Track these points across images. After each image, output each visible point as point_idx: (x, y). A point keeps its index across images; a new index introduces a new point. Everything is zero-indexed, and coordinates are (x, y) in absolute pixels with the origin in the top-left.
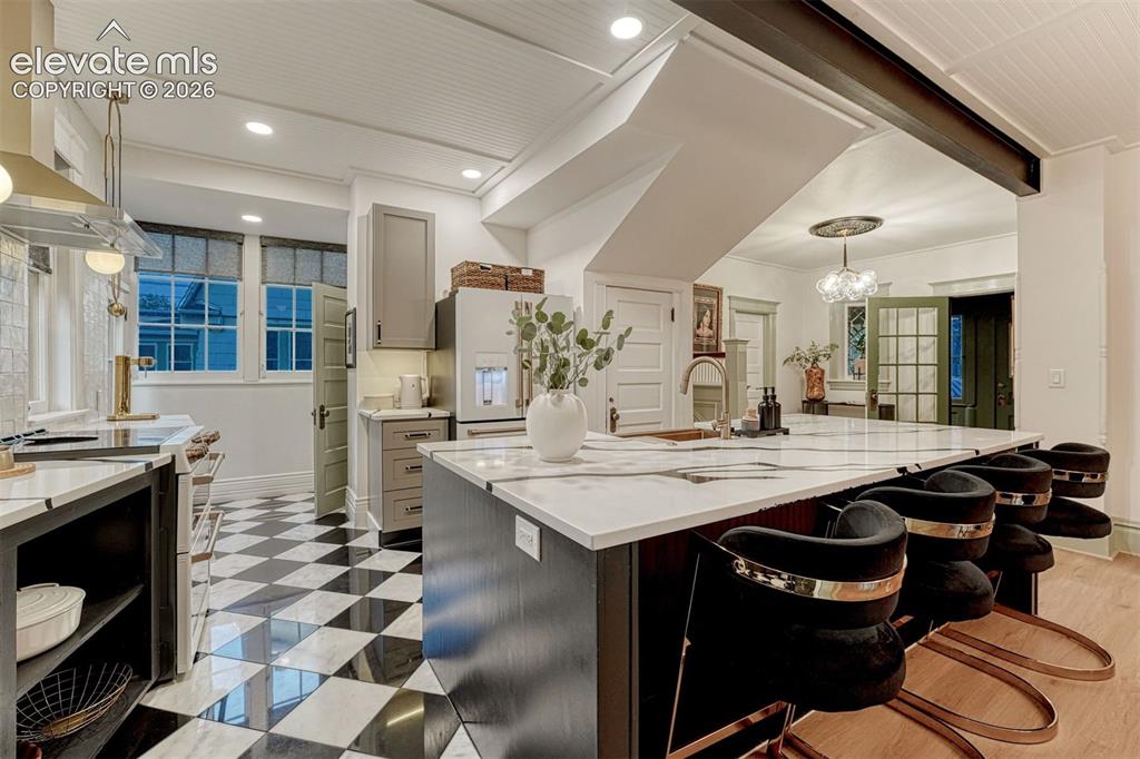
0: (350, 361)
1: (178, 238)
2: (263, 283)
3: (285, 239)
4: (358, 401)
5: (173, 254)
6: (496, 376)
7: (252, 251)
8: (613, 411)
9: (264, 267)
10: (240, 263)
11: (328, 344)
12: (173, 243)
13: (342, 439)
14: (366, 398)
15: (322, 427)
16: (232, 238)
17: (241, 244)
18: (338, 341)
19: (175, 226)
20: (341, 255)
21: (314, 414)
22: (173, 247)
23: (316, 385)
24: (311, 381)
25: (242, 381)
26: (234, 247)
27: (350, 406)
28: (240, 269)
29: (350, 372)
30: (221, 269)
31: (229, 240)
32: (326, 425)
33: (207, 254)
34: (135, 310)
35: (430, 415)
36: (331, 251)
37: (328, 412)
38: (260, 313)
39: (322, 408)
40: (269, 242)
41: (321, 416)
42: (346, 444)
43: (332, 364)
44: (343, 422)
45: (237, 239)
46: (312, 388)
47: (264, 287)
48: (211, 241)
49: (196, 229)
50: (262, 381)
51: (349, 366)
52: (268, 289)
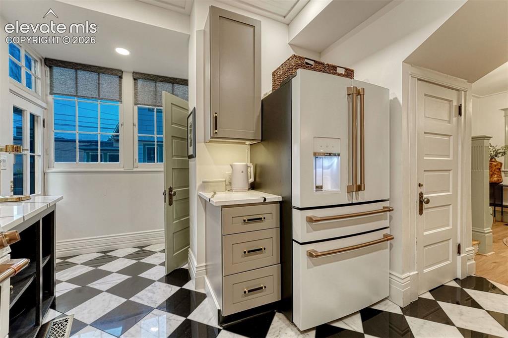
0: (191, 152)
1: (80, 73)
2: (136, 104)
3: (149, 75)
4: (198, 185)
5: (76, 83)
6: (326, 162)
7: (128, 82)
8: (421, 195)
9: (136, 94)
10: (120, 90)
11: (175, 141)
12: (76, 76)
13: (185, 212)
14: (203, 182)
15: (171, 204)
16: (114, 72)
17: (121, 77)
18: (182, 139)
19: (77, 64)
20: (184, 87)
21: (164, 194)
22: (76, 78)
23: (166, 172)
24: (163, 170)
25: (122, 170)
26: (117, 80)
27: (191, 188)
28: (120, 95)
29: (191, 162)
30: (107, 94)
31: (112, 74)
32: (174, 203)
33: (99, 84)
34: (51, 121)
35: (265, 199)
36: (178, 83)
37: (175, 192)
38: (134, 125)
39: (171, 190)
40: (137, 77)
41: (170, 196)
42: (188, 215)
43: (177, 156)
44: (186, 200)
45: (118, 74)
46: (163, 174)
47: (136, 108)
48: (101, 75)
49: (90, 66)
50: (135, 170)
51: (190, 157)
52: (139, 109)
